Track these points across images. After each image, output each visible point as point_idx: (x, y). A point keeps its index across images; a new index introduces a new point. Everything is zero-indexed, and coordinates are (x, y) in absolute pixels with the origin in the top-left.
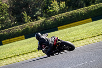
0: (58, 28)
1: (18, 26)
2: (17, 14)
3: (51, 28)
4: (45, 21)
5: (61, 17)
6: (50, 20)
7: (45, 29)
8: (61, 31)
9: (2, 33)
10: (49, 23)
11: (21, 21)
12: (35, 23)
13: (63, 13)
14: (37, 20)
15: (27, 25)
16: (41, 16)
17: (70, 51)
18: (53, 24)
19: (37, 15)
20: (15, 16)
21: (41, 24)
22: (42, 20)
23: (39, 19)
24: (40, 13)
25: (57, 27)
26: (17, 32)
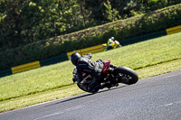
0: (167, 30)
1: (96, 27)
2: (94, 5)
3: (154, 31)
4: (143, 18)
5: (173, 11)
6: (153, 17)
7: (144, 33)
8: (173, 35)
9: (67, 40)
10: (150, 22)
11: (100, 18)
12: (126, 22)
13: (175, 4)
14: (129, 17)
15: (111, 25)
16: (137, 9)
17: (129, 84)
18: (157, 23)
19: (130, 8)
20: (90, 8)
21: (136, 24)
22: (137, 16)
23: (133, 15)
24: (135, 5)
25: (164, 29)
26: (94, 38)
